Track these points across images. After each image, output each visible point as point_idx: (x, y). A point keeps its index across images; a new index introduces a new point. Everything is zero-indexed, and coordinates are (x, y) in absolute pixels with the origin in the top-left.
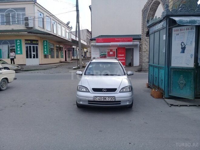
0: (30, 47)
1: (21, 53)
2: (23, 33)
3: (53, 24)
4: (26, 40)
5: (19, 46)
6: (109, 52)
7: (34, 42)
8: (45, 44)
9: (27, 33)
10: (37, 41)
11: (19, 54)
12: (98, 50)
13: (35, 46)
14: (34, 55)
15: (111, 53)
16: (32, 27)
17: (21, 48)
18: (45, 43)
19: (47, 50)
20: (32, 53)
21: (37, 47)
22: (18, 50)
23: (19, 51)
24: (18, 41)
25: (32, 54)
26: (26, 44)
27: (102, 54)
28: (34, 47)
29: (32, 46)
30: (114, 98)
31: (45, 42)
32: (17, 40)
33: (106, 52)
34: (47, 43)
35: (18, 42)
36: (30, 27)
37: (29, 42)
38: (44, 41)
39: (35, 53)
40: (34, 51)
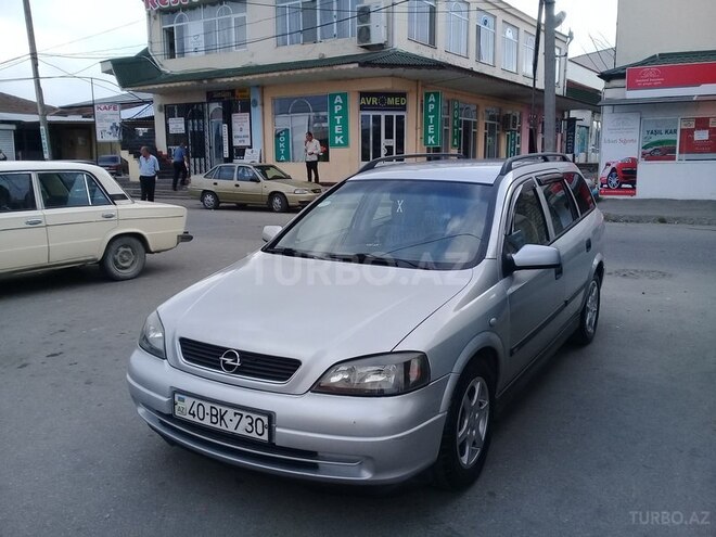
0: (377, 119)
1: (346, 144)
2: (344, 67)
3: (478, 28)
4: (363, 94)
5: (338, 118)
6: (691, 132)
7: (390, 101)
8: (432, 107)
9: (356, 65)
10: (403, 95)
11: (339, 145)
12: (633, 122)
13: (395, 114)
14: (389, 149)
15: (701, 136)
16: (381, 45)
17: (345, 123)
18: (432, 102)
19: (435, 129)
20: (384, 142)
21: (400, 120)
22: (337, 132)
23: (339, 135)
24: (338, 99)
25: (383, 147)
26: (362, 108)
27: (655, 138)
28: (389, 119)
29: (383, 115)
30: (265, 419)
31: (432, 99)
32: (333, 97)
33: (675, 131)
34: (436, 104)
35: (338, 104)
36: (373, 43)
37: (375, 101)
38: (428, 95)
39: (393, 142)
40: (389, 136)
